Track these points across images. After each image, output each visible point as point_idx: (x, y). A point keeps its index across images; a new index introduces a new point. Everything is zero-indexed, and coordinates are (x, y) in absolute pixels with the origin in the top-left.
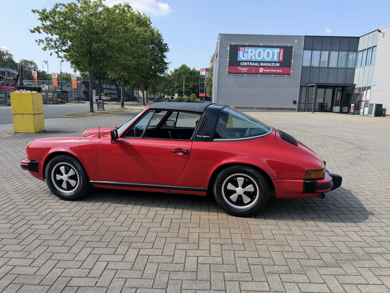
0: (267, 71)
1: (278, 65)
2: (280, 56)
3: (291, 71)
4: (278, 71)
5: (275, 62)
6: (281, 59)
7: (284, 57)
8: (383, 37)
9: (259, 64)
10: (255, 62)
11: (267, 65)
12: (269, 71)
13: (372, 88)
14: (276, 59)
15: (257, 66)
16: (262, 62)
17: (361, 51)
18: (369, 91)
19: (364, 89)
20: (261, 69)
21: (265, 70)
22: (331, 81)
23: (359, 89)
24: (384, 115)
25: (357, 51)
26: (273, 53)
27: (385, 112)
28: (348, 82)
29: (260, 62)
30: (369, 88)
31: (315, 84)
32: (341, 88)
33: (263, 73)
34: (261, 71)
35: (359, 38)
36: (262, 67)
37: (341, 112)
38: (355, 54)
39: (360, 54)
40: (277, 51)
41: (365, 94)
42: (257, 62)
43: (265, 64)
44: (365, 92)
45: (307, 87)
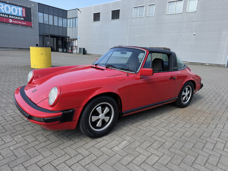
0: (15, 22)
1: (23, 19)
2: (23, 13)
3: (32, 25)
4: (23, 23)
5: (21, 17)
6: (24, 15)
7: (26, 14)
8: (80, 13)
9: (8, 16)
10: (5, 14)
11: (15, 18)
12: (17, 22)
13: (78, 39)
14: (20, 14)
15: (7, 17)
16: (11, 15)
17: (69, 19)
18: (76, 41)
19: (74, 40)
20: (10, 20)
21: (13, 22)
22: (56, 33)
23: (71, 40)
24: (86, 54)
25: (67, 18)
26: (18, 10)
27: (86, 52)
28: (64, 35)
29: (9, 15)
30: (76, 39)
31: (49, 35)
32: (61, 38)
33: (12, 23)
34: (10, 22)
35: (67, 11)
36: (11, 18)
37: (63, 52)
38: (66, 20)
39: (69, 20)
40: (20, 9)
41: (74, 43)
42: (7, 14)
43: (13, 17)
44: (74, 41)
45: (43, 36)
